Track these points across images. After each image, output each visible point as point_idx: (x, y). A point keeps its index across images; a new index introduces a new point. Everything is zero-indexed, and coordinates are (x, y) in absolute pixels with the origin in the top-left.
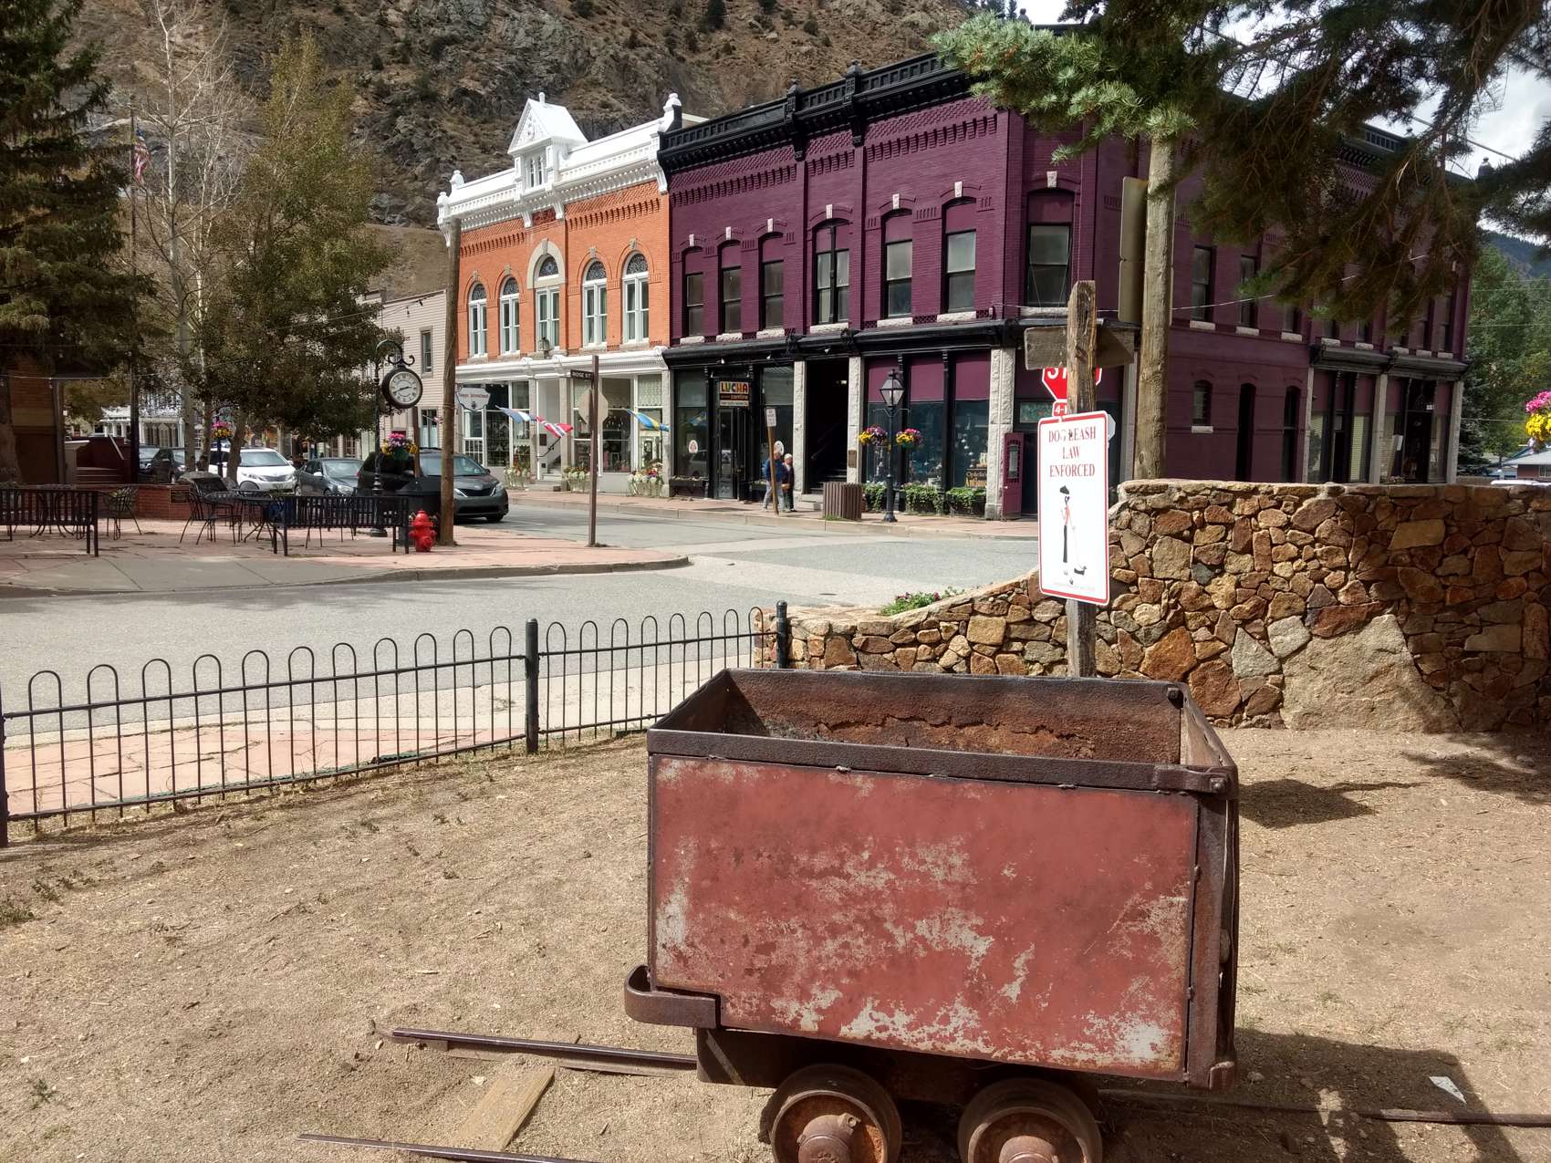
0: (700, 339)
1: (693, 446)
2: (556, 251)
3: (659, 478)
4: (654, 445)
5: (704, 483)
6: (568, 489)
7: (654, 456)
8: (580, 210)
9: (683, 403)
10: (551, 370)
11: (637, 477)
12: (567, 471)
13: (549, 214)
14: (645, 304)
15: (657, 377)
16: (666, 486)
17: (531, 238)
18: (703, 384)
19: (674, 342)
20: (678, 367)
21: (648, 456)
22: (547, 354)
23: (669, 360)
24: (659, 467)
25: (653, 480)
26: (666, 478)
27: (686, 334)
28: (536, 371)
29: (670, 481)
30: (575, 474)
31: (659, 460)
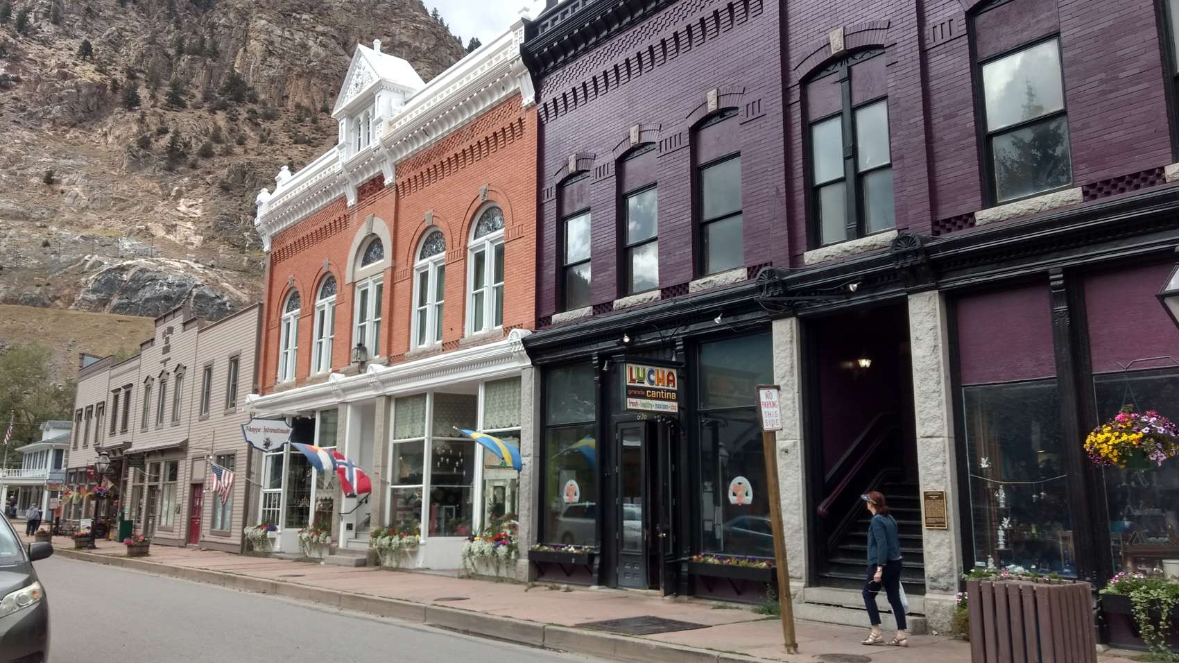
0: (586, 311)
1: (571, 492)
2: (383, 230)
3: (511, 548)
4: (508, 492)
5: (591, 557)
6: (377, 563)
7: (508, 510)
8: (415, 167)
9: (554, 418)
10: (365, 386)
11: (478, 545)
12: (376, 535)
13: (377, 182)
14: (499, 276)
15: (513, 380)
16: (524, 562)
17: (354, 220)
18: (591, 381)
19: (541, 321)
20: (547, 358)
21: (498, 509)
22: (363, 365)
23: (533, 349)
24: (514, 527)
25: (502, 550)
26: (524, 548)
27: (561, 308)
28: (346, 390)
29: (532, 554)
30: (386, 541)
31: (514, 516)
